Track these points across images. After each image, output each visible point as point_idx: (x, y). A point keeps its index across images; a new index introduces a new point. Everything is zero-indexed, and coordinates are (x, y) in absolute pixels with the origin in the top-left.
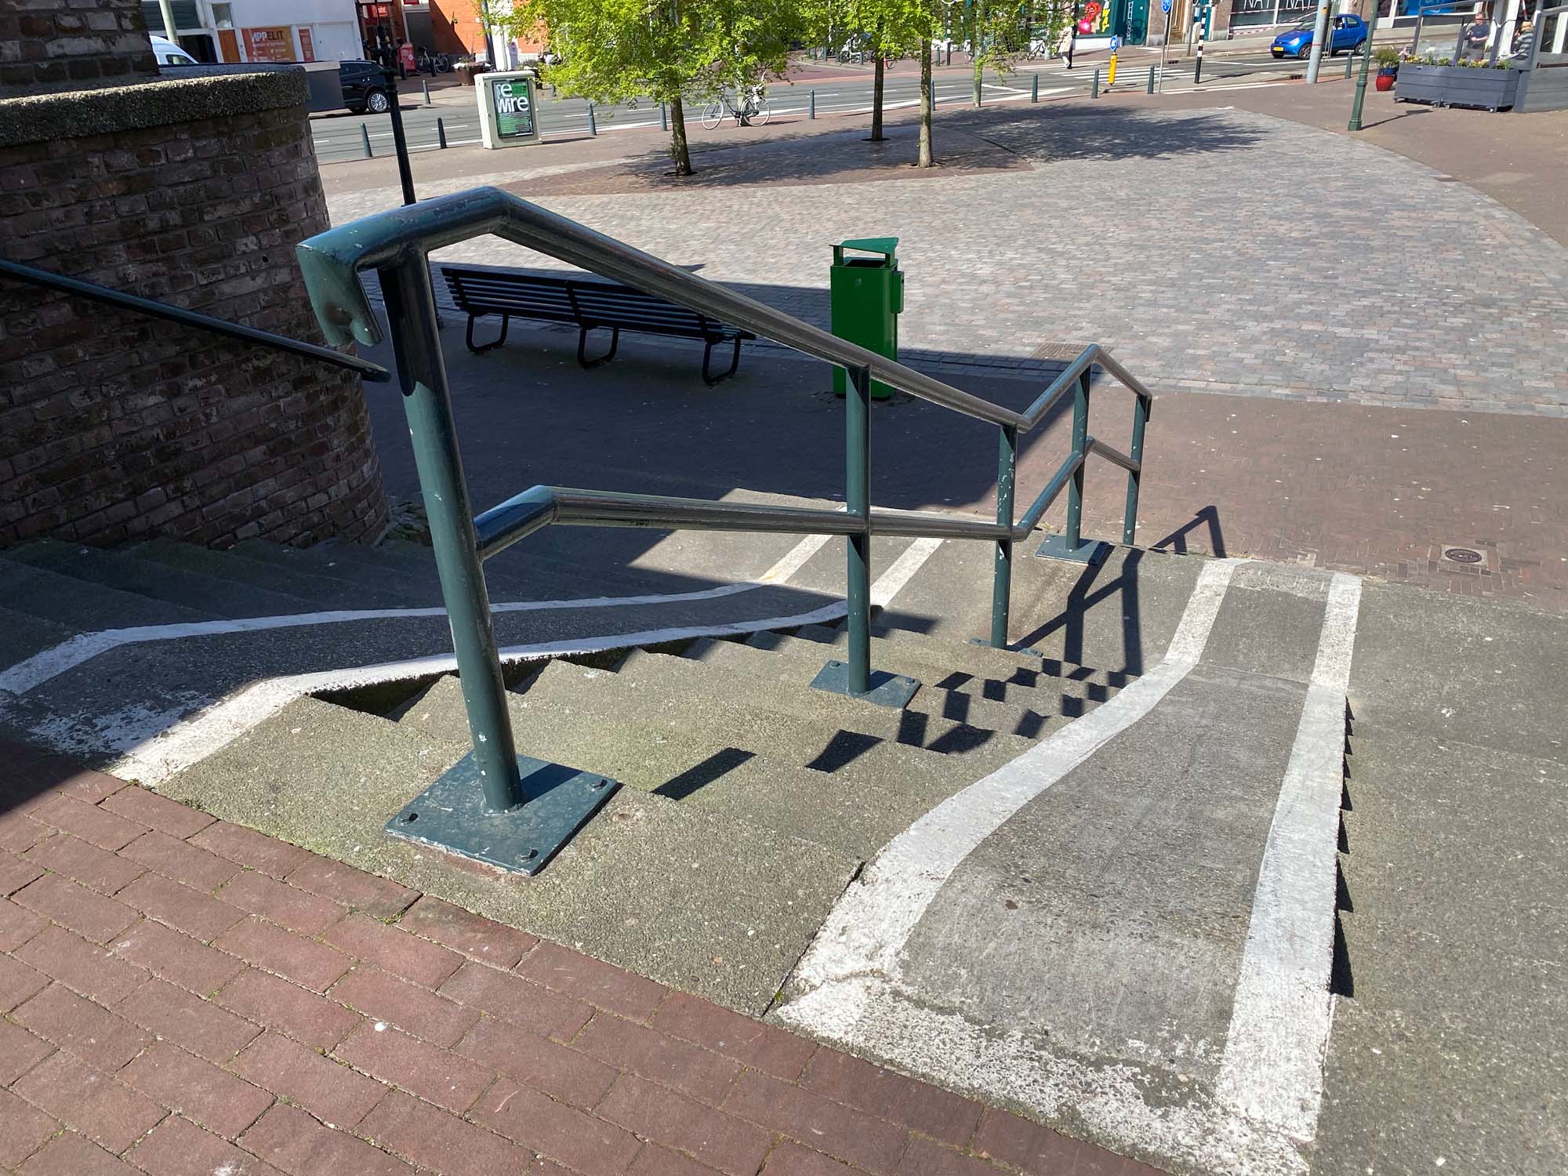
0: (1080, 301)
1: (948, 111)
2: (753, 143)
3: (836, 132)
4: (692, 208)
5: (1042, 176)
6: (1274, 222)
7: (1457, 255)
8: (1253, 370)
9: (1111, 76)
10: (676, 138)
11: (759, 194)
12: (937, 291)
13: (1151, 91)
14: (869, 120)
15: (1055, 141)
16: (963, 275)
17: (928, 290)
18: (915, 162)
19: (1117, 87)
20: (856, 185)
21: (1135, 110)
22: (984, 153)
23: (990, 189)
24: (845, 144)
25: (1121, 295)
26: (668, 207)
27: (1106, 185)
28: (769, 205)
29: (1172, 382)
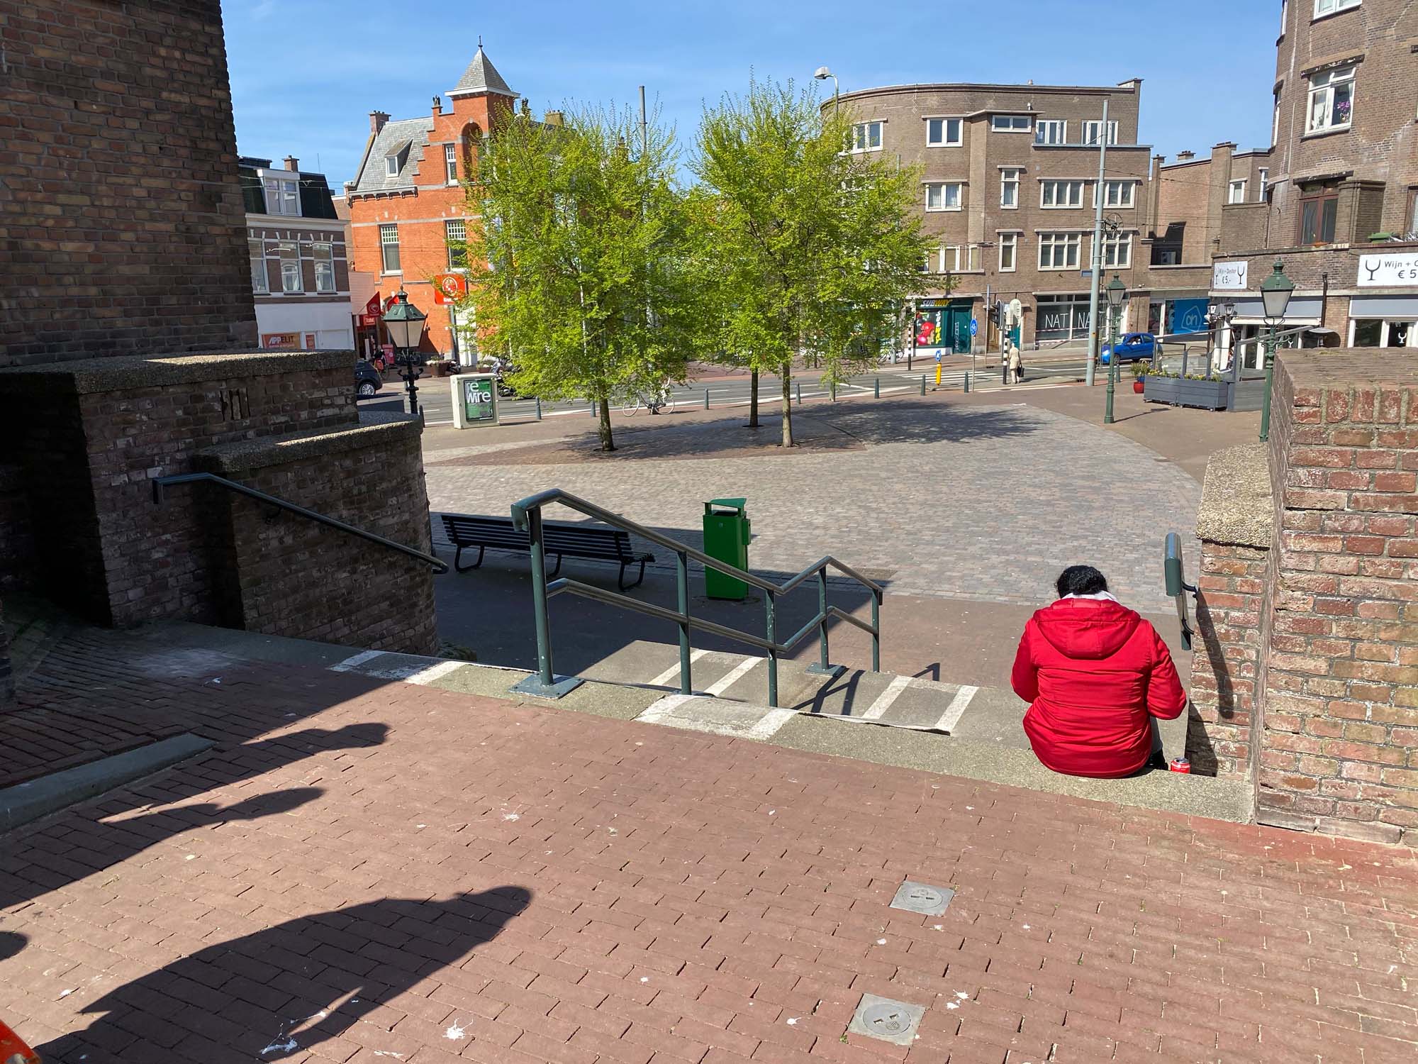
0: (881, 541)
1: (810, 405)
2: (661, 427)
3: (723, 420)
4: (614, 475)
5: (872, 455)
6: (1031, 489)
7: (1149, 513)
8: (987, 586)
9: (938, 378)
10: (603, 424)
11: (663, 465)
12: (784, 534)
13: (967, 390)
14: (748, 411)
15: (886, 429)
16: (803, 523)
17: (778, 532)
18: (780, 443)
19: (943, 386)
20: (735, 460)
21: (951, 405)
22: (832, 437)
23: (832, 464)
24: (730, 429)
25: (911, 537)
26: (596, 474)
27: (916, 461)
28: (671, 472)
29: (931, 592)
